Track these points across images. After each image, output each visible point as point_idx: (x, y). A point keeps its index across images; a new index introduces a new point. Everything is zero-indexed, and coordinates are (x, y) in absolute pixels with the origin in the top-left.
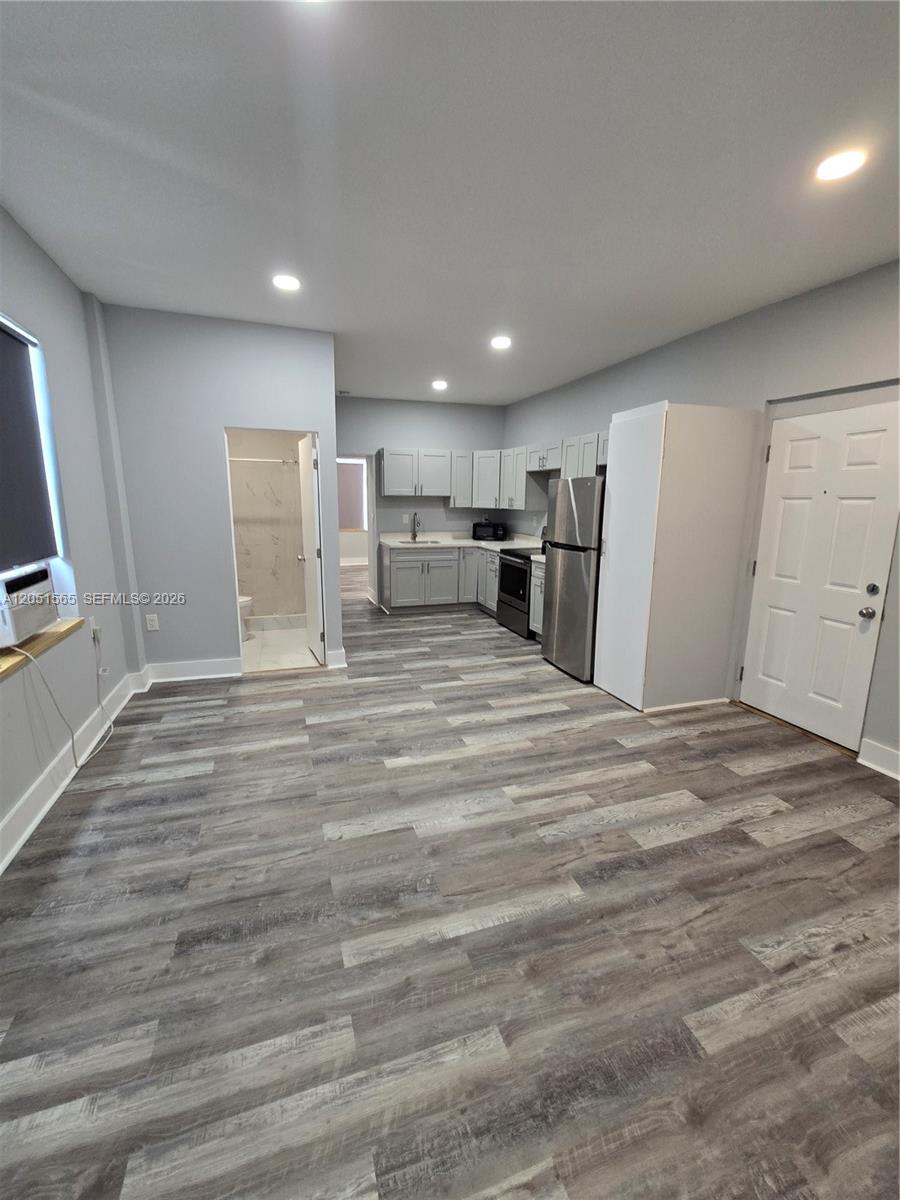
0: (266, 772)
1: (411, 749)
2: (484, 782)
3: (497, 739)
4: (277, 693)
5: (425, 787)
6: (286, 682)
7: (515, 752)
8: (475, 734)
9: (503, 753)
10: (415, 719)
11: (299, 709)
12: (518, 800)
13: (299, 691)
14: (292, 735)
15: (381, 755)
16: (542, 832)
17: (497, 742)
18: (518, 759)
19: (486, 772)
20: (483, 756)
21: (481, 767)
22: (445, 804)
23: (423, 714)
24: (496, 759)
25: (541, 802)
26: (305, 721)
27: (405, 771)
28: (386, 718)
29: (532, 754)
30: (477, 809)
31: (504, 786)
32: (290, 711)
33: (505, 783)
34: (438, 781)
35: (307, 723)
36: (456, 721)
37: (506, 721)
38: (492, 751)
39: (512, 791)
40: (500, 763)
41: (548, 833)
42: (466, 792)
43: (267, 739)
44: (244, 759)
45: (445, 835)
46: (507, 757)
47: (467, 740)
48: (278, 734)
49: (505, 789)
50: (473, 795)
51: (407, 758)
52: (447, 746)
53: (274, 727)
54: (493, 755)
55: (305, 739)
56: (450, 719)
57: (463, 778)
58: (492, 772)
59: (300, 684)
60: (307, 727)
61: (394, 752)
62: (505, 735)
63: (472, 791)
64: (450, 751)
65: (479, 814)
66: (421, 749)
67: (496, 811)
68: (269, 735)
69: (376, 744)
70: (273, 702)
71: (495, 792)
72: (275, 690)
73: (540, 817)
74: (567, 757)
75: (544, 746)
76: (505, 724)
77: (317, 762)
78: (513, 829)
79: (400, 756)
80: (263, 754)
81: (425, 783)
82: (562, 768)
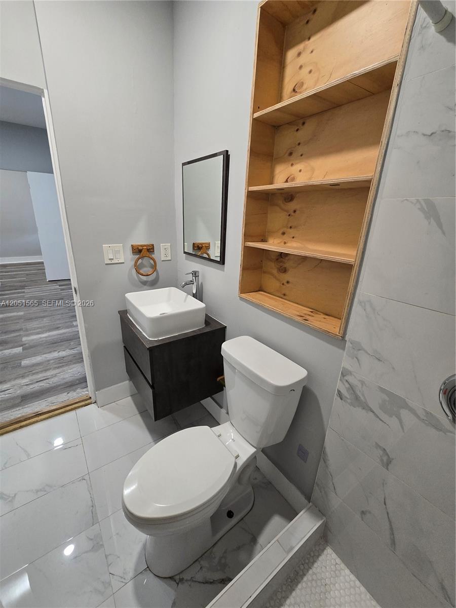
0: (47, 324)
4: (46, 370)
6: (37, 387)
11: (26, 357)
13: (23, 377)
14: (33, 340)
26: (23, 349)
32: (35, 355)
35: (21, 348)
43: (49, 336)
44: (60, 327)
48: (43, 339)
53: (45, 343)
55: (24, 339)
59: (21, 387)
60: (22, 346)
68: (48, 339)
70: (49, 361)
72: (49, 374)
77: (20, 330)
80: (50, 330)
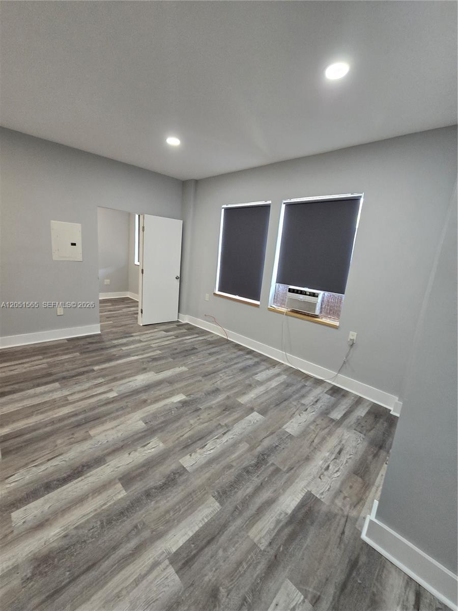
1: (176, 408)
2: (127, 396)
3: (118, 431)
5: (159, 388)
7: (106, 421)
8: (137, 433)
9: (115, 419)
10: (190, 438)
12: (111, 390)
15: (190, 400)
16: (103, 380)
17: (119, 427)
18: (105, 416)
19: (127, 402)
20: (129, 413)
21: (129, 406)
22: (145, 383)
23: (188, 446)
24: (119, 413)
25: (98, 392)
27: (172, 394)
28: (210, 433)
29: (92, 423)
30: (130, 383)
31: (116, 396)
33: (115, 398)
34: (152, 392)
36: (155, 446)
37: (108, 458)
38: (122, 419)
39: (112, 395)
40: (117, 410)
41: (101, 380)
42: (137, 389)
45: (142, 373)
46: (113, 415)
47: (141, 425)
49: (116, 395)
50: (134, 389)
51: (175, 402)
52: (155, 416)
54: (121, 415)
56: (161, 446)
57: (140, 396)
58: (123, 404)
61: (184, 403)
62: (110, 439)
63: (134, 391)
64: (152, 412)
65: (129, 382)
66: (170, 410)
67: (122, 384)
69: (199, 406)
71: (122, 392)
73: (101, 386)
74: (65, 426)
75: (79, 434)
76: (109, 454)
78: (115, 379)
79: (180, 402)
81: (159, 390)
82: (76, 415)
